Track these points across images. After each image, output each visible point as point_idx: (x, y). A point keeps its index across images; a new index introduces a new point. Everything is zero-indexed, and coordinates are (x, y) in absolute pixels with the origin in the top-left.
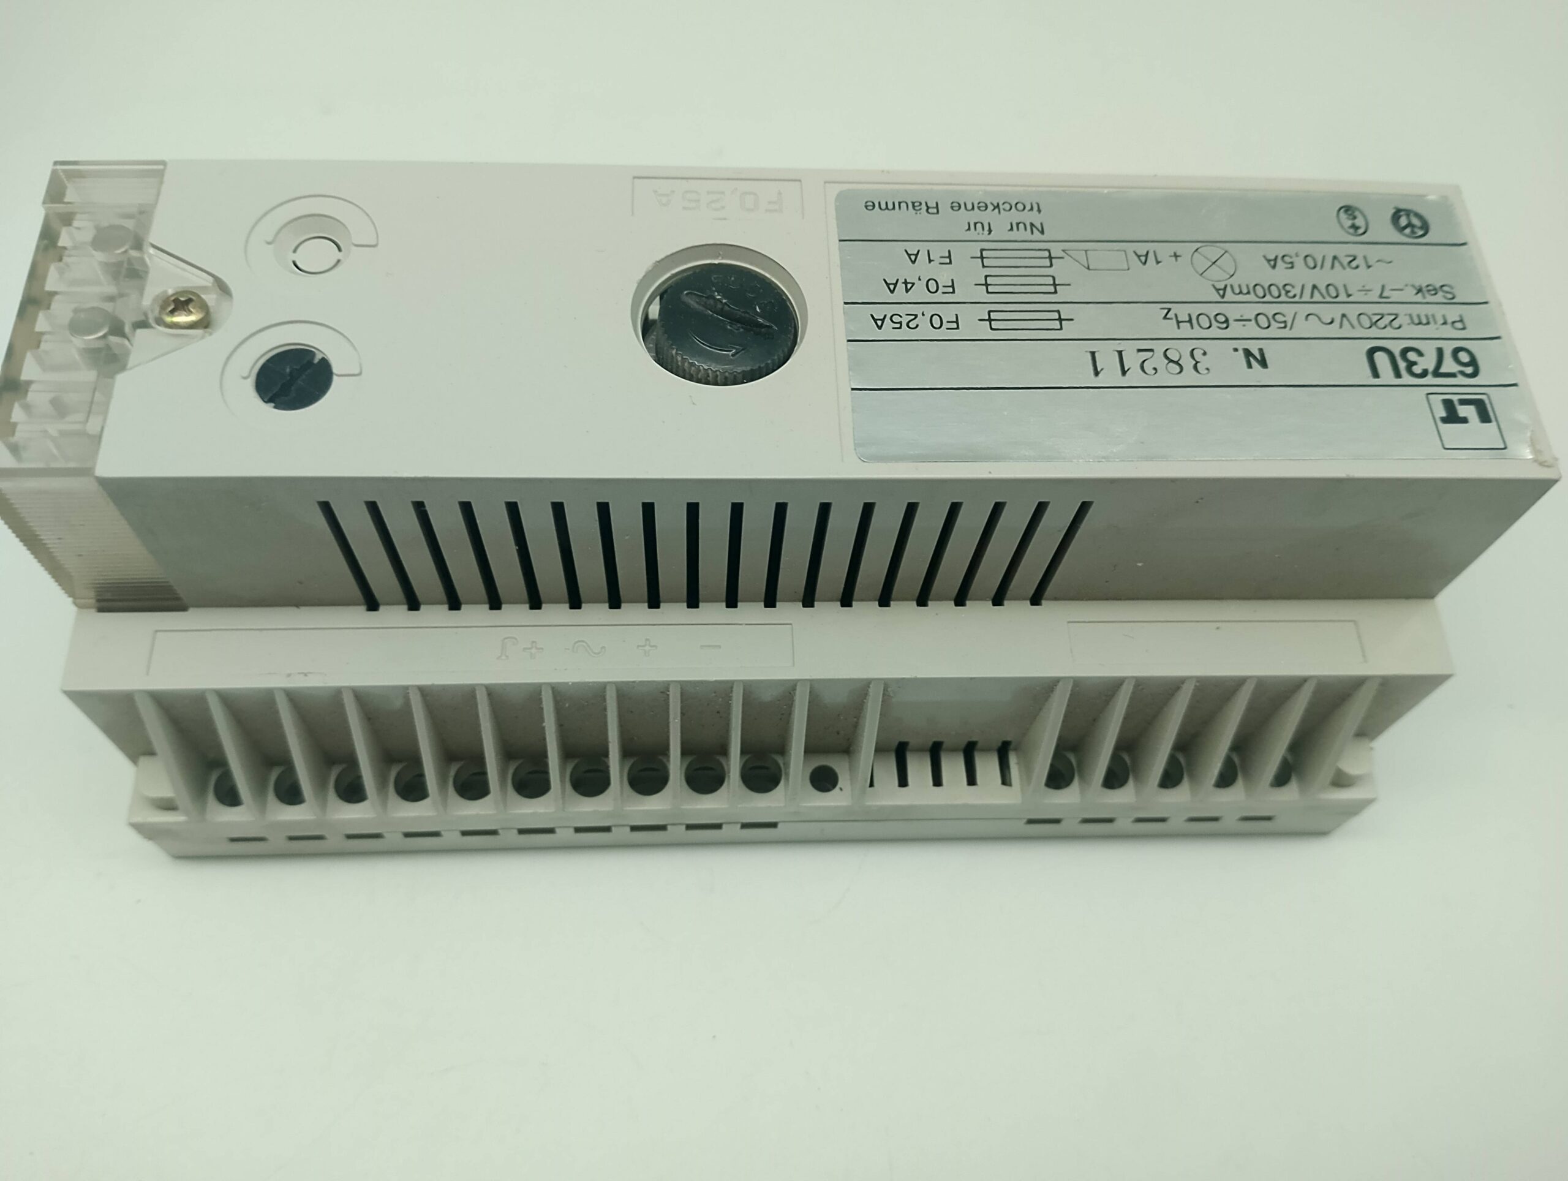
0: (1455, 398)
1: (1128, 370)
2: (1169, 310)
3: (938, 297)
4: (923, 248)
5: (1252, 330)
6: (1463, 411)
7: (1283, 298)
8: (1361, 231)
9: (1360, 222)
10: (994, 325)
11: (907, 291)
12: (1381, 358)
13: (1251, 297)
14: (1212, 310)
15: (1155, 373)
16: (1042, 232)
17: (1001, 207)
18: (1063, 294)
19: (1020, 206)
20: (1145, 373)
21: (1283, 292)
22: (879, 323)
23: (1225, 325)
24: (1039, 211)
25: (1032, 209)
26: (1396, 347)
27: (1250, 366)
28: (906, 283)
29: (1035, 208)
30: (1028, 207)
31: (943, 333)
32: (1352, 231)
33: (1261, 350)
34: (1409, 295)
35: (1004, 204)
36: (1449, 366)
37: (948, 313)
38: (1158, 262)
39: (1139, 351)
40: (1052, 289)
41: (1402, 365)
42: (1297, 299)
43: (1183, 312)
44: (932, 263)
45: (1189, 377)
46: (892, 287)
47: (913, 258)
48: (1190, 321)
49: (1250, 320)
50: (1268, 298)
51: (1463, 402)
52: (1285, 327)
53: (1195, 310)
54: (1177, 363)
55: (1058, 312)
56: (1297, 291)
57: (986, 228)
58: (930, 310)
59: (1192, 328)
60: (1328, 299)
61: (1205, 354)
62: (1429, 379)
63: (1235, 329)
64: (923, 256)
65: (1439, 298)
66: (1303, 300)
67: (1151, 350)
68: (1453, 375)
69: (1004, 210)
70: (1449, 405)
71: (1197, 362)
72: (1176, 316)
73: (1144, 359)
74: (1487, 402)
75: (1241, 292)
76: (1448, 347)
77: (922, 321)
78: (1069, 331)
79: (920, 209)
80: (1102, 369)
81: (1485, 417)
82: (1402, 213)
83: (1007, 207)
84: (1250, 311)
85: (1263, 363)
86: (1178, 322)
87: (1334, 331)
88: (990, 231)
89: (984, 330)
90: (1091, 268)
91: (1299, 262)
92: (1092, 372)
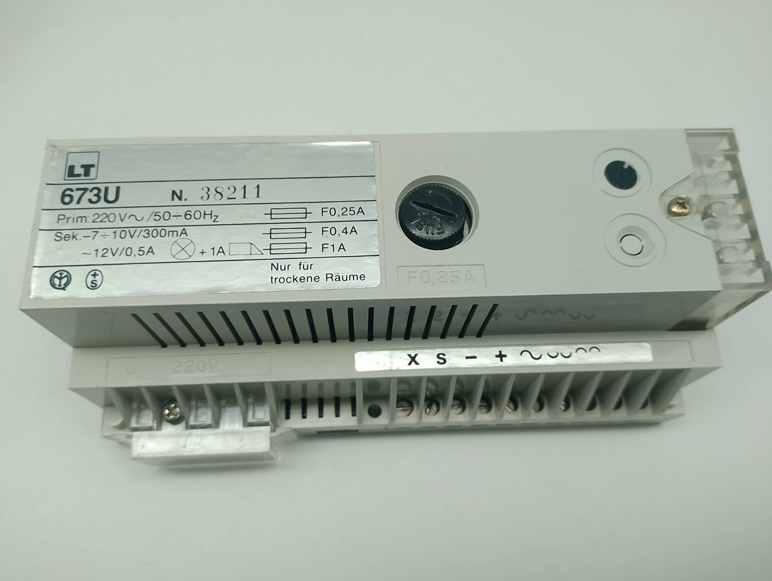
0: (83, 177)
1: (242, 188)
2: (214, 221)
3: (330, 225)
4: (336, 253)
5: (173, 211)
6: (81, 171)
7: (151, 229)
8: (93, 273)
9: (91, 278)
10: (304, 211)
11: (346, 228)
12: (111, 197)
13: (168, 229)
14: (193, 221)
15: (229, 187)
16: (272, 264)
17: (292, 280)
18: (267, 229)
19: (282, 280)
20: (234, 187)
21: (150, 233)
22: (361, 210)
23: (188, 213)
24: (272, 278)
25: (276, 279)
26: (102, 203)
27: (181, 191)
28: (346, 233)
29: (274, 280)
30: (278, 280)
31: (330, 206)
32: (98, 272)
33: (173, 200)
34: (80, 234)
36: (76, 195)
37: (327, 217)
38: (213, 248)
39: (235, 198)
40: (273, 231)
41: (102, 195)
42: (144, 229)
43: (208, 220)
44: (332, 244)
45: (212, 185)
46: (354, 230)
47: (342, 247)
48: (205, 214)
49: (173, 216)
50: (159, 229)
51: (79, 175)
52: (156, 213)
53: (201, 221)
54: (217, 192)
55: (271, 218)
56: (143, 234)
57: (302, 266)
58: (335, 218)
59: (205, 211)
60: (126, 230)
61: (202, 197)
62: (90, 187)
63: (182, 211)
64: (337, 249)
65: (64, 233)
66: (141, 229)
67: (228, 199)
68: (77, 189)
69: (291, 278)
70: (87, 174)
71: (207, 193)
72: (211, 218)
73: (234, 194)
74: (67, 175)
75: (173, 232)
76: (73, 205)
77: (339, 212)
78: (267, 209)
79: (336, 276)
80: (255, 188)
81: (72, 168)
82: (63, 286)
83: (289, 280)
84: (173, 221)
85: (174, 193)
86: (211, 214)
87: (130, 211)
88: (300, 264)
89: (310, 208)
90: (250, 244)
91: (136, 251)
92: (260, 187)
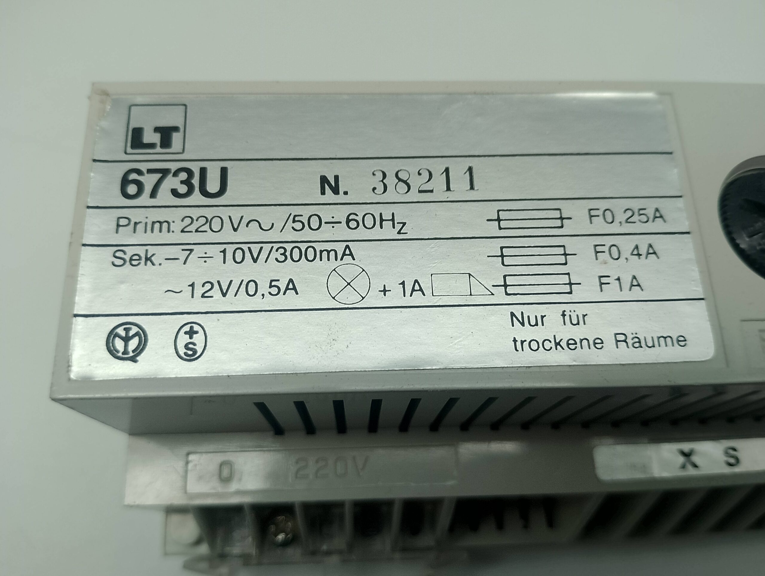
0: (158, 149)
1: (443, 173)
2: (399, 233)
3: (608, 241)
4: (626, 295)
5: (326, 214)
6: (156, 138)
7: (289, 247)
8: (187, 328)
9: (183, 339)
10: (557, 214)
11: (637, 247)
12: (213, 186)
13: (319, 247)
14: (361, 233)
15: (419, 171)
16: (512, 314)
17: (553, 345)
18: (494, 247)
19: (534, 345)
20: (428, 170)
21: (288, 254)
22: (658, 215)
23: (351, 217)
24: (515, 341)
25: (522, 342)
26: (197, 198)
27: (336, 178)
28: (639, 255)
29: (519, 344)
30: (526, 344)
31: (602, 205)
32: (196, 328)
33: (323, 193)
34: (160, 254)
35: (551, 348)
36: (149, 181)
37: (599, 225)
38: (403, 283)
39: (432, 191)
40: (506, 252)
41: (196, 181)
42: (276, 246)
43: (388, 231)
44: (616, 277)
45: (390, 167)
46: (652, 251)
47: (635, 283)
48: (382, 220)
49: (326, 223)
50: (303, 247)
51: (152, 146)
52: (295, 216)
53: (377, 233)
54: (400, 180)
55: (500, 228)
56: (274, 255)
57: (567, 318)
58: (614, 228)
59: (381, 214)
60: (245, 247)
61: (374, 189)
62: (173, 166)
63: (341, 214)
64: (626, 284)
65: (130, 251)
66: (271, 245)
67: (420, 192)
68: (150, 171)
69: (550, 342)
70: (166, 142)
71: (382, 181)
72: (394, 227)
73: (429, 182)
74: (129, 144)
75: (329, 252)
76: (144, 199)
77: (621, 217)
78: (491, 210)
79: (633, 339)
80: (465, 173)
81: (137, 133)
82: (131, 354)
83: (547, 345)
84: (326, 232)
85: (324, 180)
86: (393, 220)
87: (249, 213)
88: (564, 315)
89: (567, 209)
90: (468, 275)
91: (264, 288)
92: (474, 171)
